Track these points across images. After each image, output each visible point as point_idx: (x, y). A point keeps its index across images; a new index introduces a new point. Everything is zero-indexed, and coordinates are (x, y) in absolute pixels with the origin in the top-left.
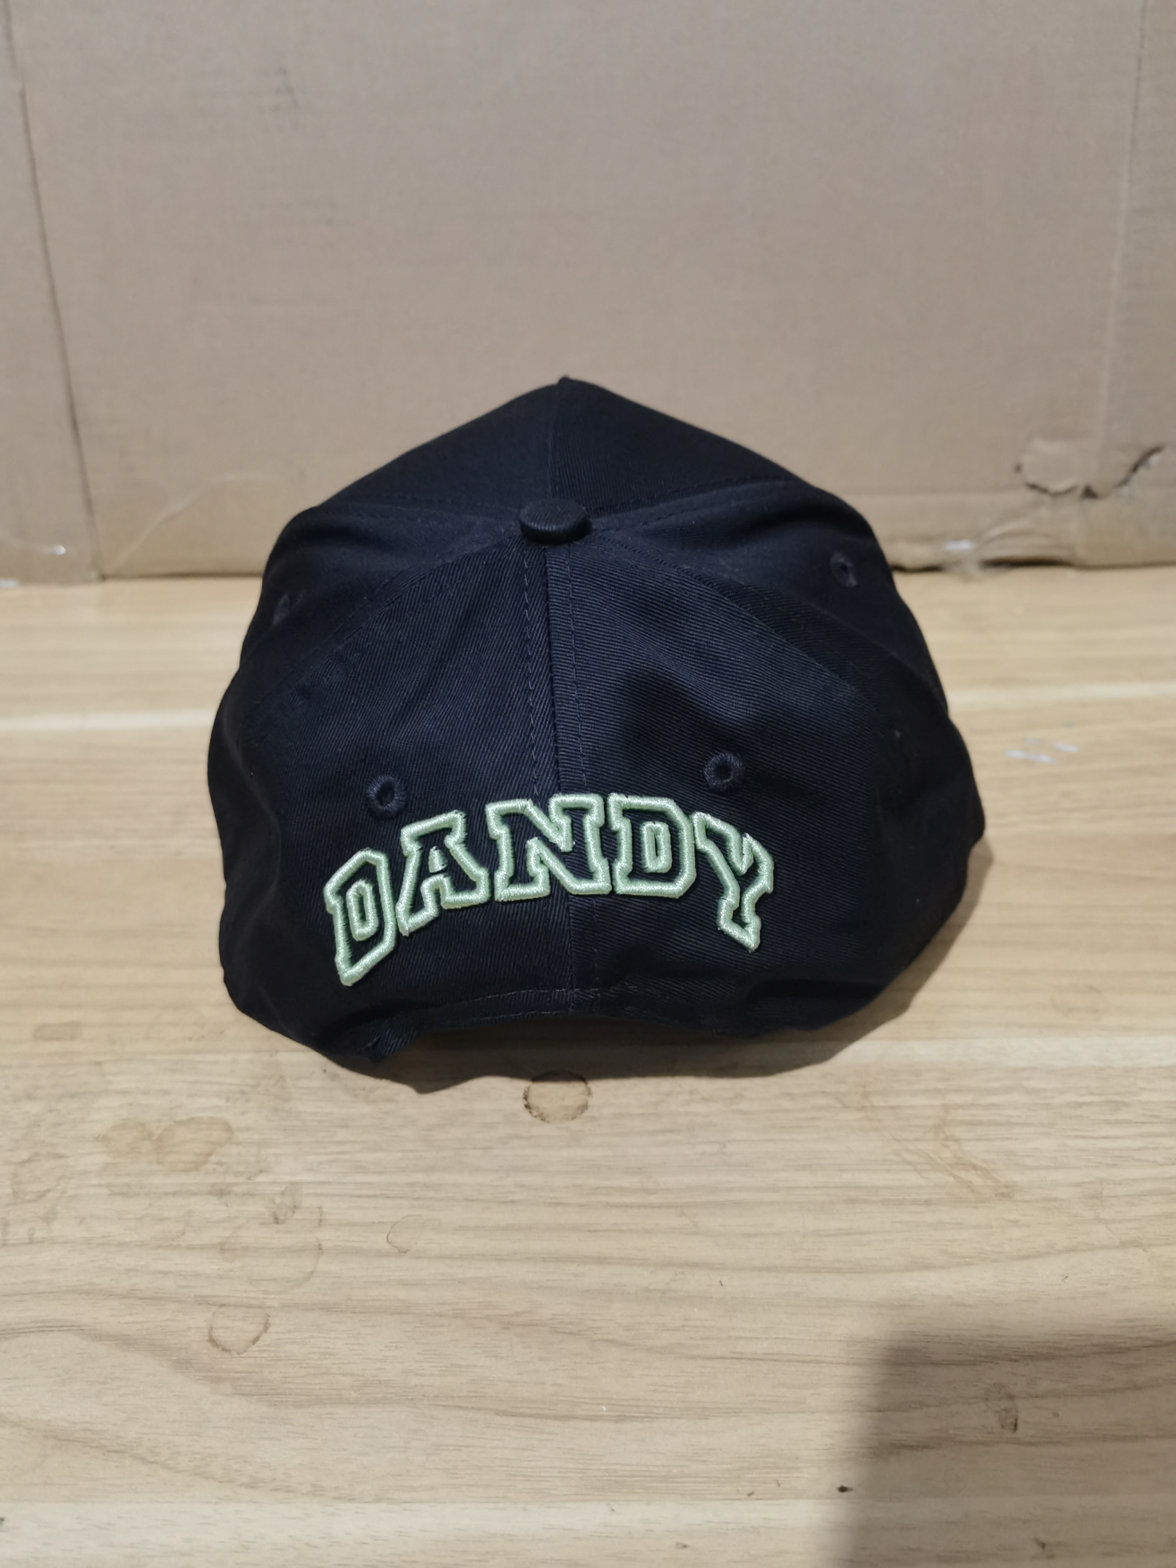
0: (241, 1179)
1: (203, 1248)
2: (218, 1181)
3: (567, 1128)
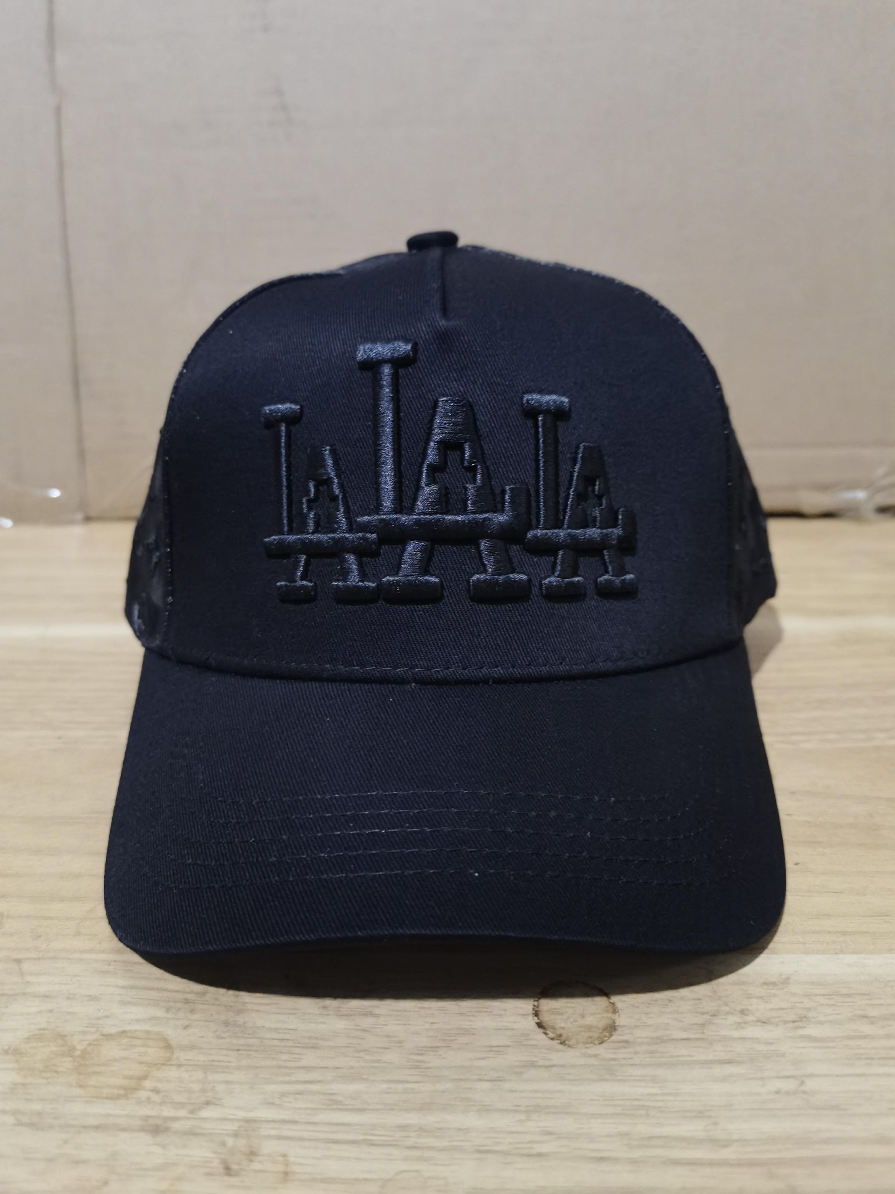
0: (182, 1113)
2: (153, 1113)
3: (596, 1056)
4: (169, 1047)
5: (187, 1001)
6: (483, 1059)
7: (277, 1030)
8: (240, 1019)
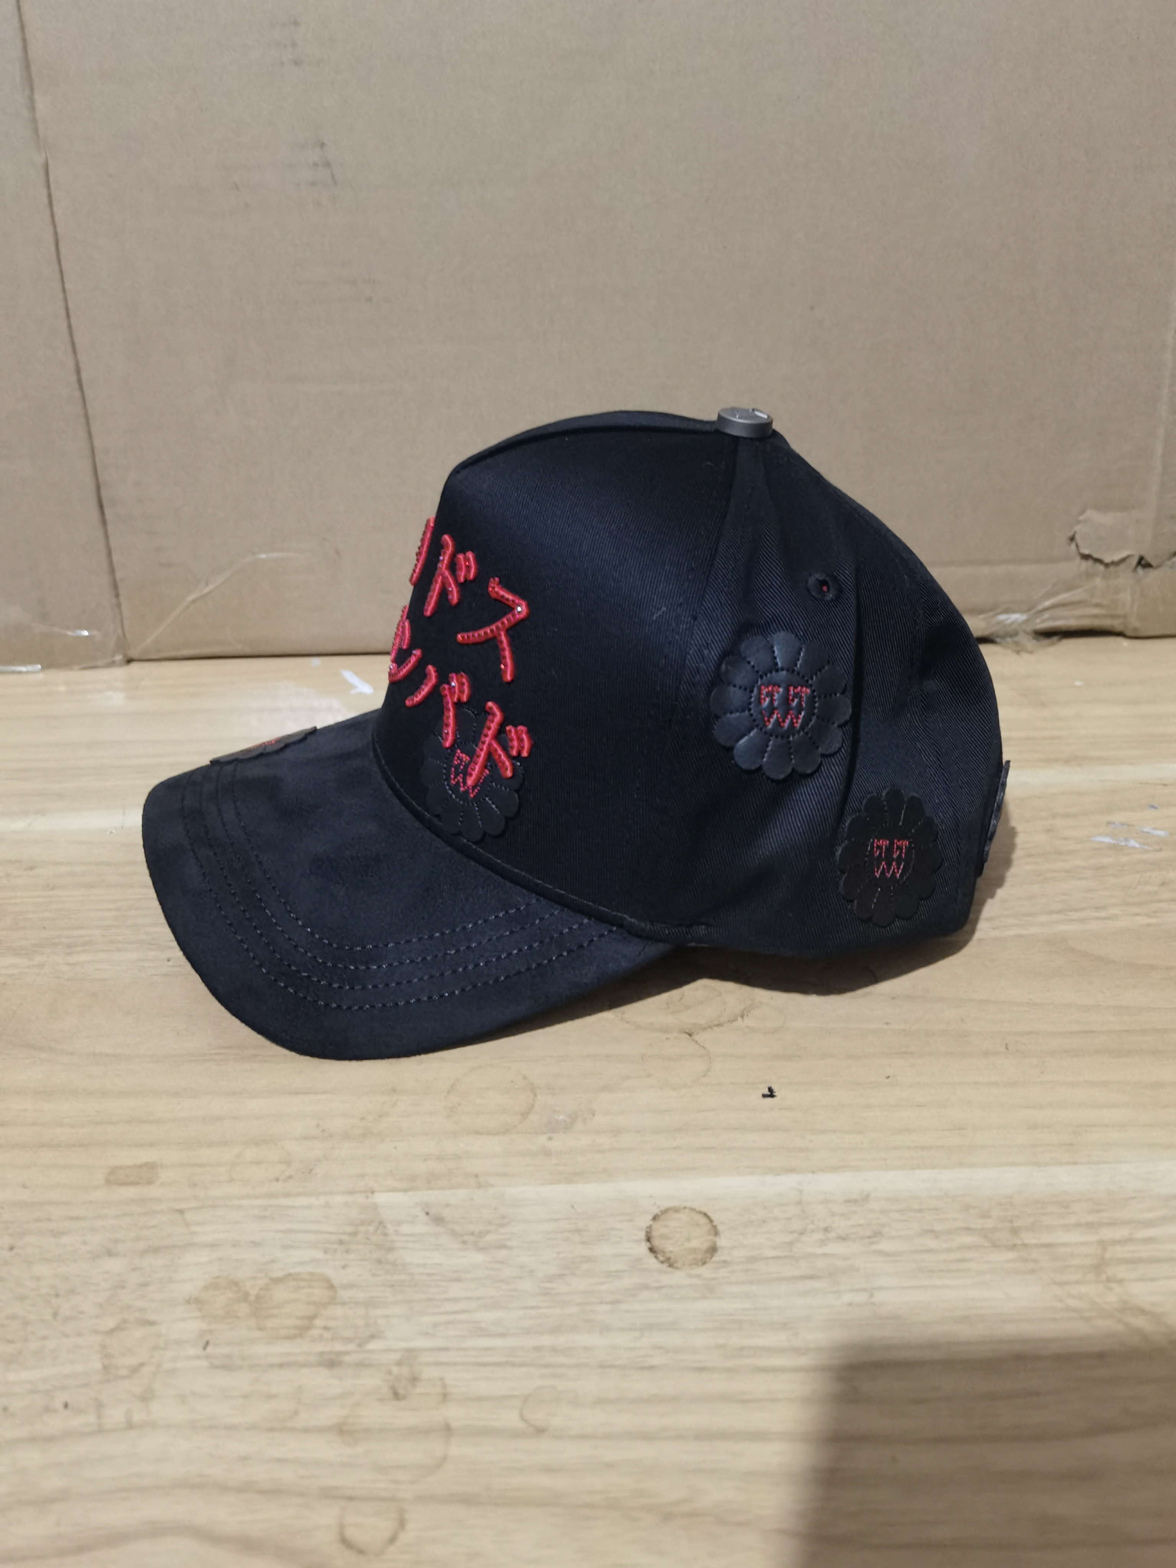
0: (352, 1347)
1: (322, 1430)
2: (327, 1349)
3: (698, 1276)
4: (331, 1287)
5: (341, 1242)
6: (602, 1283)
7: (424, 1266)
8: (391, 1257)
